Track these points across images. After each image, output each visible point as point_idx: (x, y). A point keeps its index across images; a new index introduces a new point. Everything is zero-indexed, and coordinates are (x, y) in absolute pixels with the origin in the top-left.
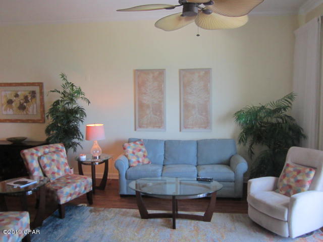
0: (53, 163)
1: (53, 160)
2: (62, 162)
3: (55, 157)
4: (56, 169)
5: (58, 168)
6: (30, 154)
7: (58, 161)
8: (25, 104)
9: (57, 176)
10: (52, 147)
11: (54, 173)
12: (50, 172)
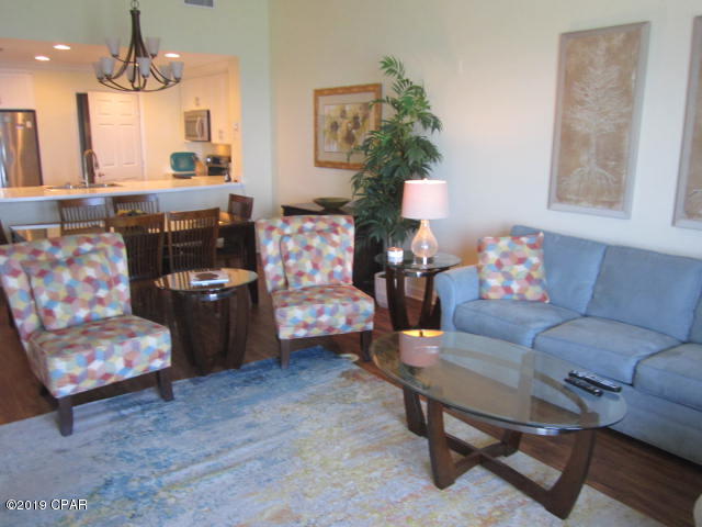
0: (306, 253)
1: (308, 248)
2: (329, 255)
3: (316, 242)
4: (308, 267)
5: (315, 266)
6: (265, 227)
7: (319, 252)
8: (354, 131)
9: (306, 282)
10: (324, 221)
11: (300, 274)
12: (294, 271)
